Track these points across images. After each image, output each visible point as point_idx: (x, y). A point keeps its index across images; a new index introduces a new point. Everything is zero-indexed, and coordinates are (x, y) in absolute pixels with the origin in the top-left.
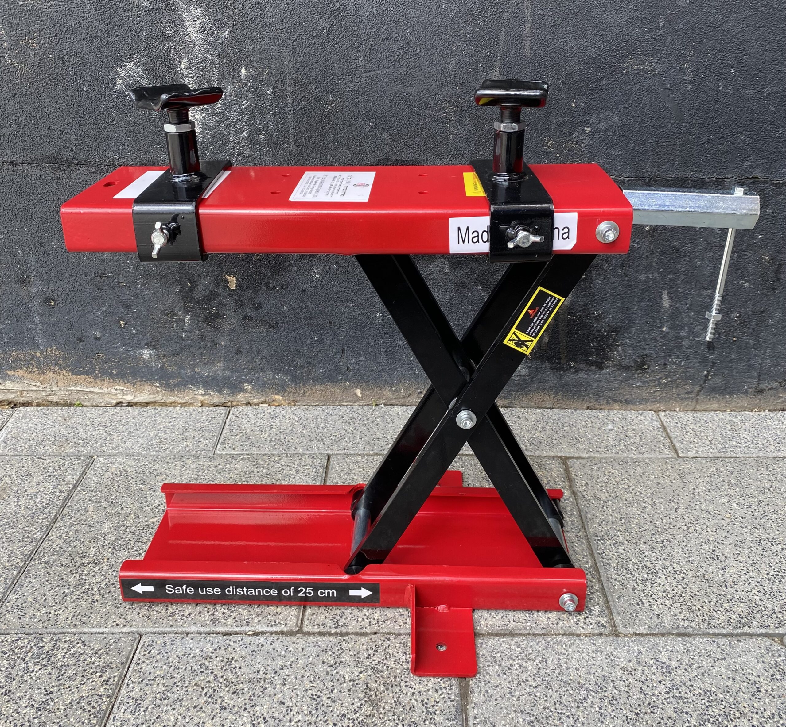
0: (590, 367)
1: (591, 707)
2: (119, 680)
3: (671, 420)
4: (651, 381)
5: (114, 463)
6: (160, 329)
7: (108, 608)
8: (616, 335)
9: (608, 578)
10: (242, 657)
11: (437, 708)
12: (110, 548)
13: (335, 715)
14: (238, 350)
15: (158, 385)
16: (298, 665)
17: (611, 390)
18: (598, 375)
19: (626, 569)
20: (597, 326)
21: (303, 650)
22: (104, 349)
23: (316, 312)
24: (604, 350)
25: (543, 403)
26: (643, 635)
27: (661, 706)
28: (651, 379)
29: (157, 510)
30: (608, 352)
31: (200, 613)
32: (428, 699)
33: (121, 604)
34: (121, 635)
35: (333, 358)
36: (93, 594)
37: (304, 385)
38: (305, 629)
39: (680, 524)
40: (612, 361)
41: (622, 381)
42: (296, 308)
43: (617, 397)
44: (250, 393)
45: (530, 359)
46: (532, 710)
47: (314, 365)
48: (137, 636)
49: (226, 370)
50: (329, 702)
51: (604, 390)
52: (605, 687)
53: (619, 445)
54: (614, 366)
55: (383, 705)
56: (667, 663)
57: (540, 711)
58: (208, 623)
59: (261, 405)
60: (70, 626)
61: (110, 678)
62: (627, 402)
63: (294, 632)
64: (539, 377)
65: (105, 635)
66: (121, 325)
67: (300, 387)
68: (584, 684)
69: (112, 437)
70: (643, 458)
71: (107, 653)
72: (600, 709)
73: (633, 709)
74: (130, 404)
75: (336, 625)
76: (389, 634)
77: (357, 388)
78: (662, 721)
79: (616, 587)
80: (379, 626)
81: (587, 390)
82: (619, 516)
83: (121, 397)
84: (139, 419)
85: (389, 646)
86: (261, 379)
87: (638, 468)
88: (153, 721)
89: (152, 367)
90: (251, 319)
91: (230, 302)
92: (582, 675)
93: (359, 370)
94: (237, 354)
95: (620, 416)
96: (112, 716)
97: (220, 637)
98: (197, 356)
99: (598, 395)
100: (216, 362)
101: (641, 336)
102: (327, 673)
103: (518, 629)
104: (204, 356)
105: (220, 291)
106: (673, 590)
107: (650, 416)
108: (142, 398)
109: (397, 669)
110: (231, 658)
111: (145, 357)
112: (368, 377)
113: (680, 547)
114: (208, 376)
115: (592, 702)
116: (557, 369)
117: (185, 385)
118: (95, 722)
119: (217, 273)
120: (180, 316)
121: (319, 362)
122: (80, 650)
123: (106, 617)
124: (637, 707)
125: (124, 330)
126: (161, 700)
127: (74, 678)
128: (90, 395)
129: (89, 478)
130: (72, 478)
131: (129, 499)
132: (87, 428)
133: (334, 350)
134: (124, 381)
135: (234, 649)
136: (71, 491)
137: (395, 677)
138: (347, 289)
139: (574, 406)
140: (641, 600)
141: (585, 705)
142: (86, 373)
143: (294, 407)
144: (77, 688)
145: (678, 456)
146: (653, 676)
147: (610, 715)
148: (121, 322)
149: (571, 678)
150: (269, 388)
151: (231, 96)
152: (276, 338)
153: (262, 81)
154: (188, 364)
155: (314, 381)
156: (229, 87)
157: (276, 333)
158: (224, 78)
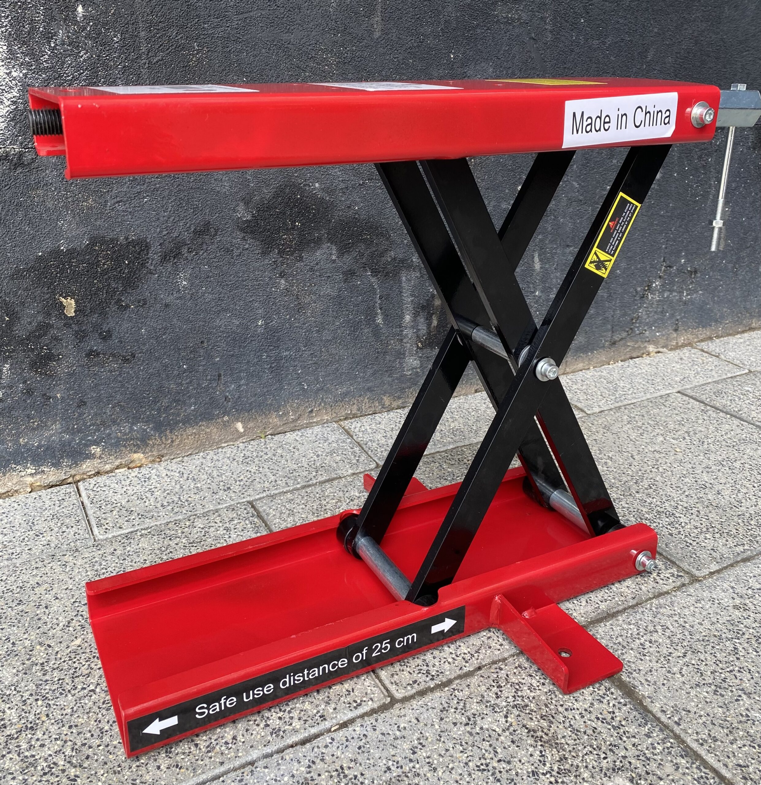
10: (351, 760)
11: (618, 719)
13: (524, 777)
14: (82, 401)
16: (430, 740)
21: (418, 721)
23: (184, 332)
31: (247, 730)
32: (601, 714)
35: (206, 389)
37: (171, 432)
38: (398, 695)
42: (158, 330)
44: (100, 458)
45: (421, 349)
47: (184, 403)
50: (505, 766)
55: (563, 741)
58: (269, 738)
59: (117, 471)
63: (387, 705)
67: (166, 435)
68: (721, 635)
75: (430, 677)
76: (495, 662)
77: (238, 421)
80: (477, 659)
85: (508, 676)
86: (113, 435)
91: (68, 335)
92: (710, 627)
93: (239, 397)
94: (79, 407)
97: (301, 749)
98: (21, 421)
100: (49, 423)
102: (471, 734)
103: (613, 608)
104: (32, 419)
105: (53, 321)
106: (702, 524)
109: (539, 696)
110: (339, 768)
112: (251, 404)
114: (39, 447)
115: (744, 649)
117: (6, 467)
119: (47, 296)
121: (190, 397)
133: (209, 377)
135: (333, 756)
137: (546, 706)
138: (222, 296)
140: (686, 542)
141: (741, 654)
143: (159, 465)
145: (588, 414)
149: (704, 634)
150: (125, 446)
151: (63, 44)
152: (133, 375)
153: (107, 24)
154: (8, 435)
155: (184, 424)
156: (61, 31)
157: (132, 368)
158: (53, 19)
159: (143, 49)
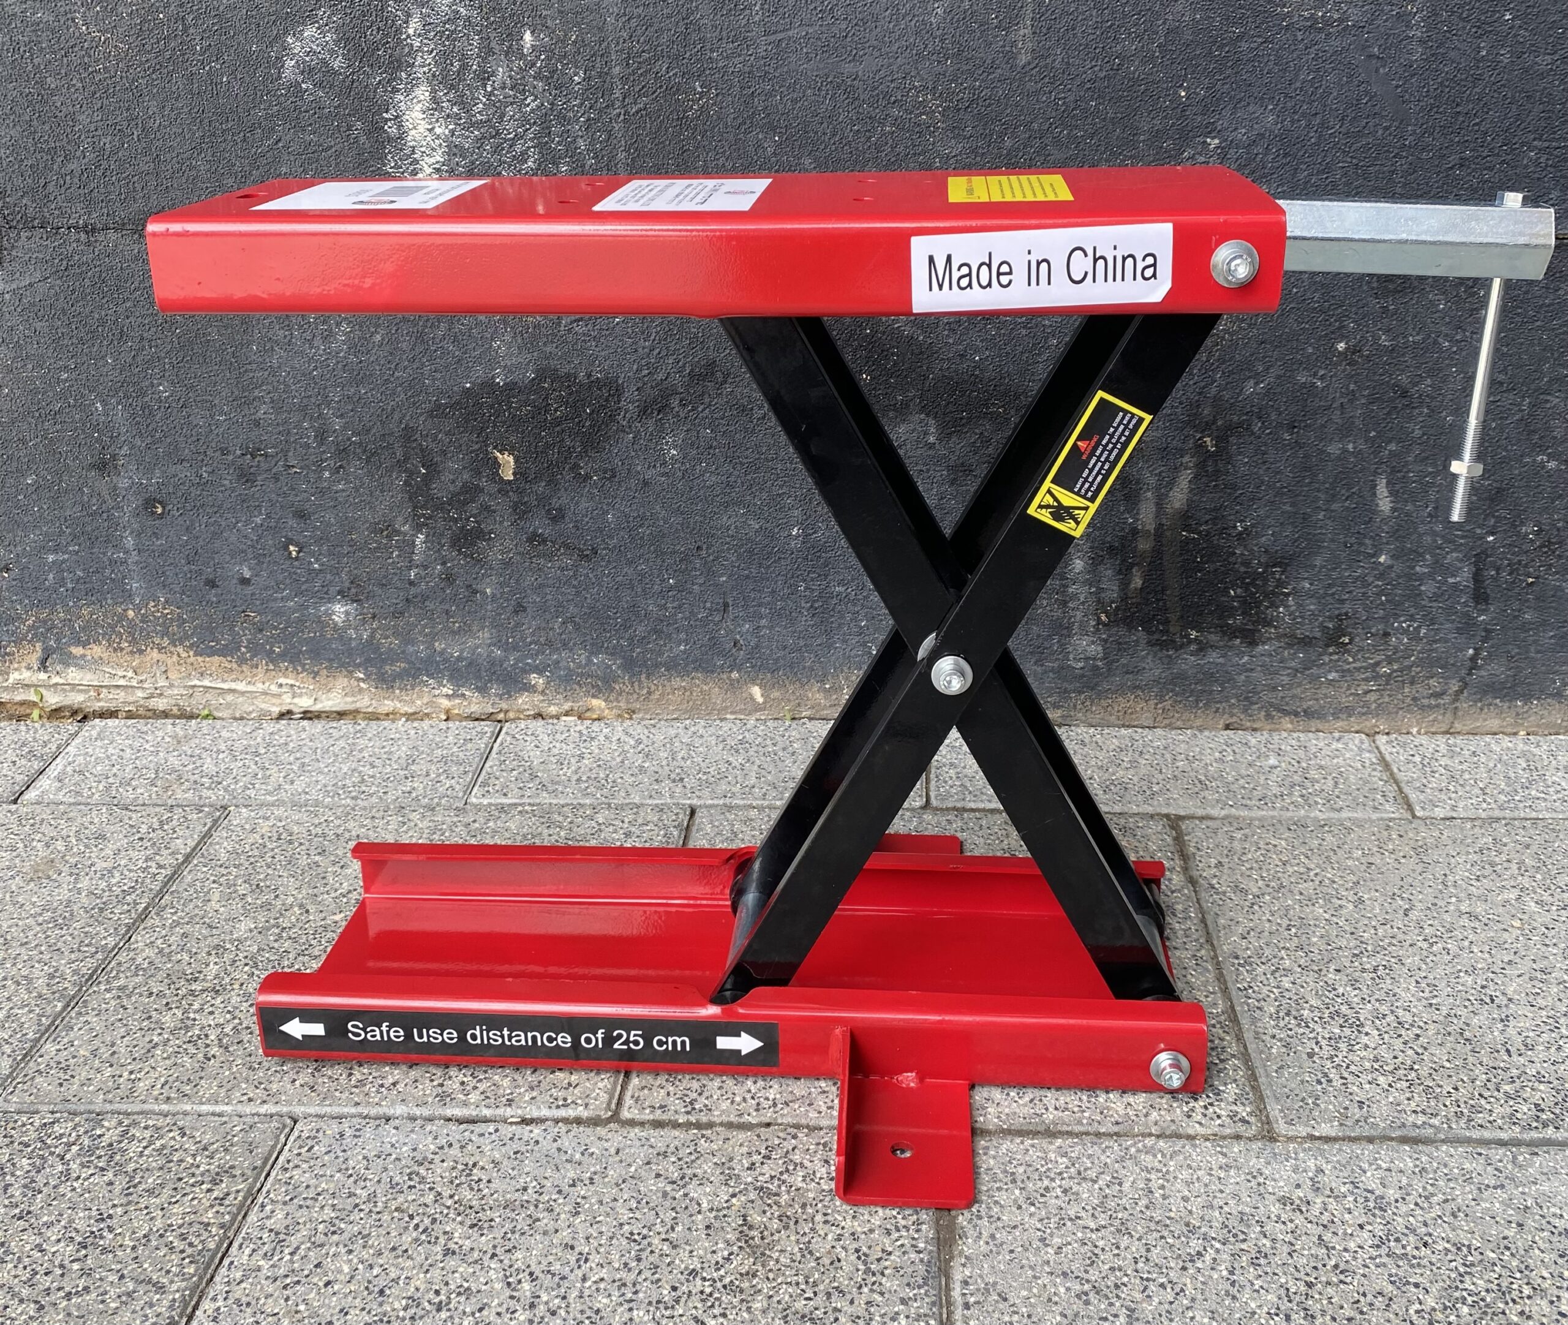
0: (1230, 640)
1: (1212, 1269)
2: (245, 1198)
3: (1402, 751)
4: (1358, 669)
5: (267, 819)
6: (366, 562)
7: (235, 1069)
8: (1283, 573)
9: (1257, 1033)
10: (493, 1161)
11: (887, 1263)
12: (246, 965)
13: (675, 1271)
14: (519, 605)
15: (362, 676)
16: (606, 1180)
17: (1275, 689)
18: (1246, 658)
19: (1296, 1018)
20: (1242, 554)
21: (617, 1153)
22: (258, 603)
23: (670, 527)
24: (1258, 604)
25: (1134, 716)
26: (1327, 1139)
27: (1361, 1271)
28: (1358, 665)
29: (345, 900)
30: (1267, 608)
31: (416, 1081)
32: (870, 1247)
33: (260, 1064)
34: (256, 1119)
35: (705, 622)
36: (207, 1046)
37: (648, 678)
38: (625, 1114)
39: (1412, 937)
40: (1275, 627)
41: (1297, 670)
42: (631, 519)
43: (1287, 704)
44: (543, 693)
45: (1105, 625)
46: (1086, 1272)
47: (669, 636)
48: (288, 1121)
49: (495, 645)
50: (665, 1248)
51: (1259, 688)
52: (1243, 1232)
53: (1290, 794)
54: (1279, 637)
55: (776, 1255)
56: (1377, 1193)
57: (1103, 1275)
58: (430, 1099)
59: (564, 718)
60: (157, 1099)
61: (228, 1194)
62: (1309, 714)
63: (602, 1120)
64: (1123, 661)
65: (224, 1119)
66: (290, 553)
67: (640, 681)
68: (1199, 1228)
69: (268, 773)
70: (1339, 820)
71: (226, 1150)
72: (1232, 1273)
73: (1302, 1275)
74: (308, 715)
75: (689, 1109)
76: (797, 1126)
77: (754, 684)
78: (1362, 1299)
79: (1274, 1051)
80: (776, 1112)
81: (1224, 689)
82: (1285, 923)
83: (289, 700)
84: (321, 742)
85: (793, 1149)
86: (563, 664)
87: (1329, 837)
88: (306, 1272)
89: (351, 638)
90: (544, 541)
91: (502, 505)
92: (1194, 1209)
93: (757, 645)
94: (516, 612)
95: (1294, 742)
96: (226, 1262)
97: (453, 1127)
98: (438, 617)
99: (1248, 700)
100: (475, 628)
101: (1335, 575)
102: (665, 1194)
103: (1064, 1123)
104: (453, 617)
105: (484, 483)
106: (1395, 1057)
107: (1357, 742)
108: (330, 703)
109: (808, 1190)
110: (471, 1163)
111: (337, 619)
112: (777, 660)
113: (1413, 980)
114: (459, 659)
115: (1215, 1260)
116: (1160, 645)
117: (415, 677)
118: (192, 1271)
119: (476, 447)
120: (405, 534)
121: (678, 630)
122: (173, 1143)
123: (229, 1086)
124: (1309, 1271)
125: (296, 563)
126: (326, 1234)
127: (157, 1192)
128: (230, 698)
129: (218, 843)
130: (183, 844)
131: (292, 880)
132: (221, 756)
133: (708, 605)
134: (295, 668)
135: (479, 1147)
136: (179, 866)
137: (804, 1206)
138: (732, 479)
139: (1199, 722)
140: (1326, 1075)
141: (1199, 1264)
142: (223, 652)
143: (628, 723)
144: (162, 1209)
145: (1414, 816)
146: (1347, 1216)
147: (1252, 1284)
148: (292, 548)
149: (1172, 1215)
150: (579, 684)
151: (504, 88)
152: (594, 580)
153: (565, 57)
154: (420, 633)
155: (667, 670)
156: (501, 69)
157: (593, 570)
158: (490, 51)
159: (618, 94)
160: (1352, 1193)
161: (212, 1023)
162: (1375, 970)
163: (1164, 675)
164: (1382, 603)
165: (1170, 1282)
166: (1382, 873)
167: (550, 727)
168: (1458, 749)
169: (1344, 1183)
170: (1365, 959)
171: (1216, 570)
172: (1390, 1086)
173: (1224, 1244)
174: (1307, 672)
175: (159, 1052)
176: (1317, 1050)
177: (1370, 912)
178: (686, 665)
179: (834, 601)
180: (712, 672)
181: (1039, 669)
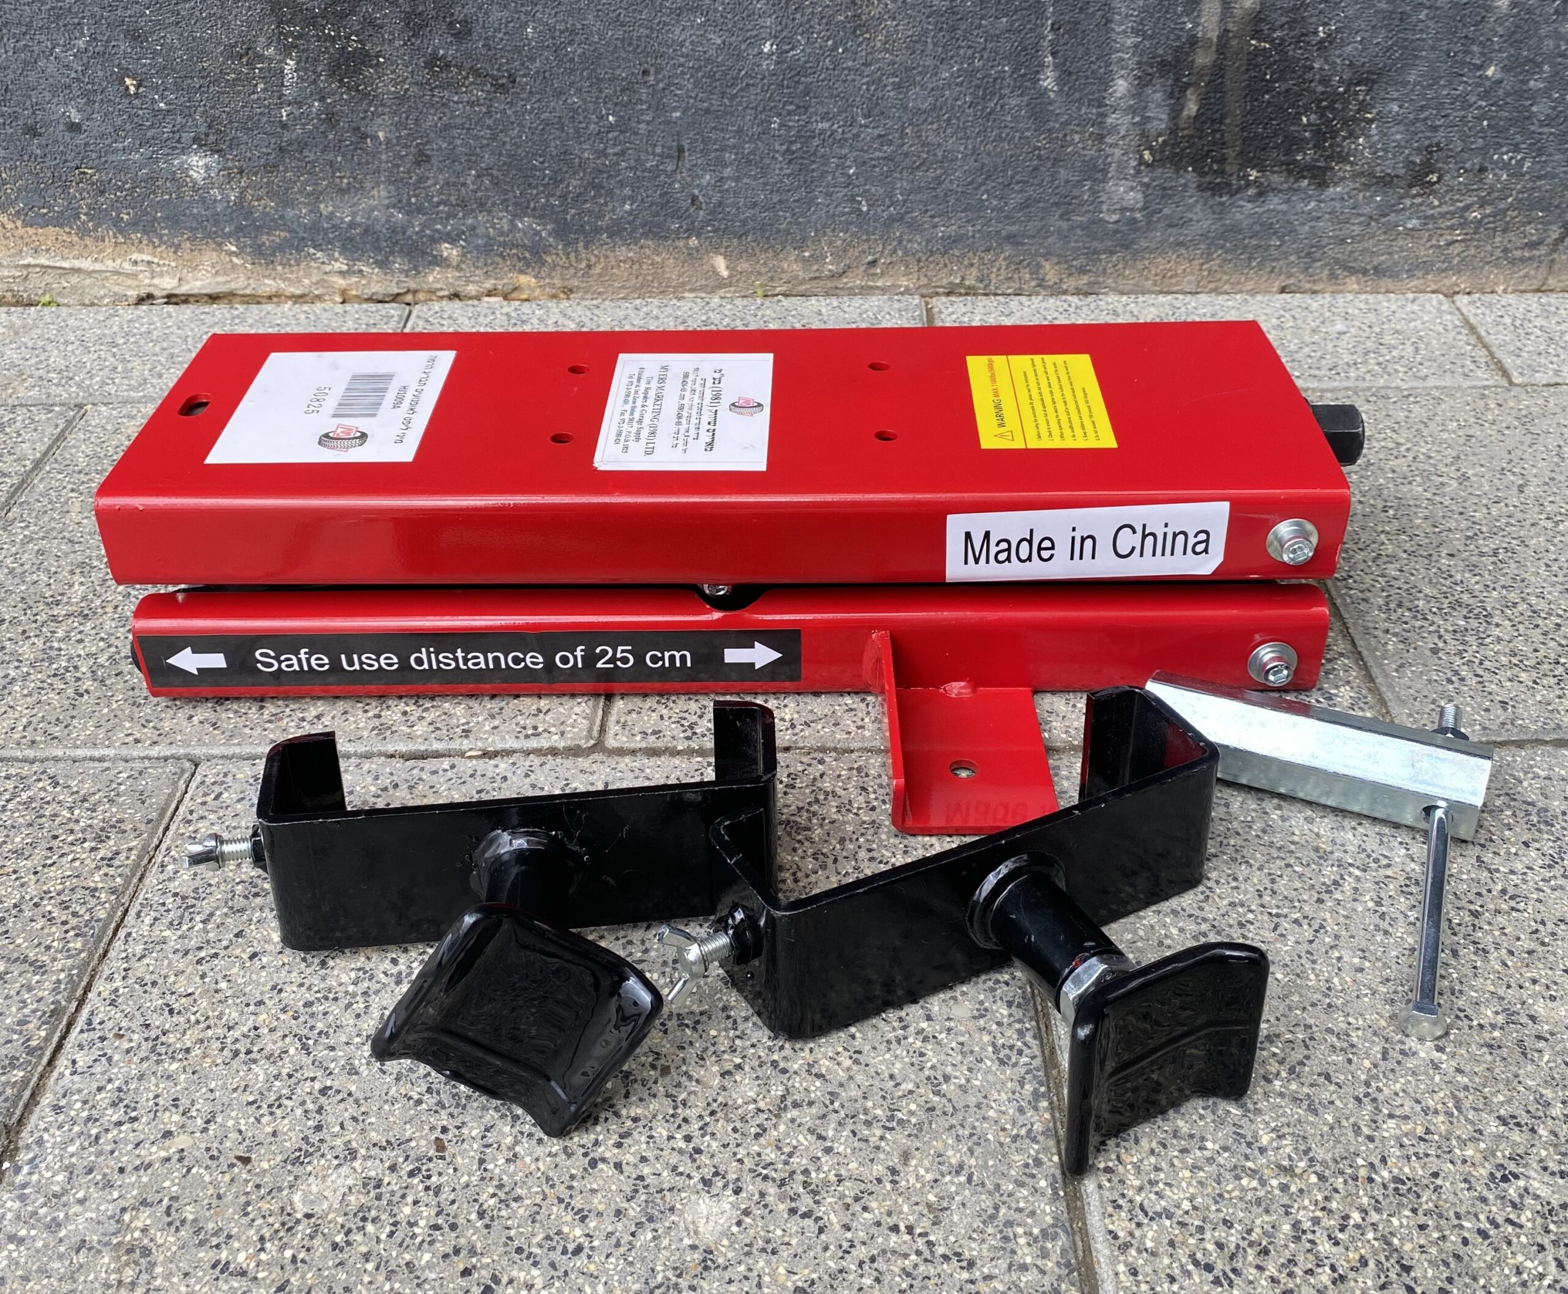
0: (1296, 181)
1: (1355, 900)
2: (140, 858)
3: (1488, 312)
4: (1443, 215)
5: (133, 417)
6: (225, 99)
7: (115, 706)
8: (1368, 92)
9: (1367, 628)
14: (421, 153)
15: (234, 249)
17: (1343, 241)
18: (1313, 204)
19: (1410, 610)
20: (1321, 69)
22: (94, 156)
23: (608, 45)
24: (1334, 133)
25: (1174, 281)
27: (1535, 896)
28: (1445, 209)
30: (1344, 138)
31: (345, 713)
33: (145, 699)
34: (147, 763)
35: (655, 173)
36: (78, 679)
37: (586, 247)
38: (611, 742)
39: (1533, 515)
40: (1352, 163)
41: (1371, 218)
42: (557, 33)
43: (1355, 260)
44: (458, 268)
45: (1148, 165)
46: (1201, 909)
47: (611, 193)
48: (188, 765)
49: (394, 207)
51: (1325, 241)
52: (1386, 857)
53: (1365, 362)
54: (1355, 176)
56: (1540, 805)
57: (1222, 911)
60: (18, 744)
61: (118, 853)
62: (1379, 272)
63: (583, 750)
64: (1167, 211)
65: (106, 765)
66: (127, 88)
67: (576, 251)
68: (1332, 853)
69: (130, 366)
70: (1425, 388)
71: (111, 801)
72: (1379, 904)
73: (1464, 903)
74: (172, 299)
75: (689, 733)
77: (717, 253)
78: (1541, 928)
79: (1390, 647)
80: (795, 735)
81: (1283, 242)
82: (1380, 504)
83: (147, 281)
84: (192, 330)
85: (822, 777)
86: (481, 230)
87: (1415, 408)
88: (225, 943)
89: (215, 201)
90: (448, 66)
91: (392, 19)
92: (1322, 832)
93: (720, 203)
94: (418, 163)
95: (1362, 305)
96: (122, 933)
97: (397, 764)
98: (321, 171)
99: (1310, 256)
100: (368, 185)
101: (1430, 94)
104: (339, 170)
106: (1536, 651)
107: (1435, 303)
108: (199, 283)
111: (195, 175)
112: (744, 222)
113: (1541, 563)
114: (352, 225)
115: (1356, 889)
116: (1213, 189)
117: (299, 250)
118: (79, 945)
120: (271, 60)
121: (621, 184)
122: (43, 795)
123: (109, 726)
124: (1472, 898)
125: (136, 102)
126: (246, 897)
127: (27, 853)
128: (75, 279)
129: (74, 447)
130: (31, 448)
132: (70, 348)
133: (658, 150)
134: (150, 241)
136: (28, 474)
139: (1250, 285)
140: (1456, 673)
141: (1338, 895)
142: (59, 221)
144: (36, 873)
145: (1511, 383)
146: (1507, 833)
147: (1406, 916)
148: (128, 81)
149: (1296, 839)
150: (501, 255)
152: (513, 118)
154: (301, 192)
155: (610, 237)
157: (511, 105)
160: (1509, 806)
161: (82, 653)
162: (1495, 553)
163: (1213, 227)
164: (1482, 130)
165: (1305, 917)
166: (1485, 446)
167: (471, 309)
168: (1553, 309)
169: (1499, 796)
170: (1481, 542)
171: (1288, 91)
172: (1535, 682)
173: (1365, 871)
174: (1383, 220)
175: (17, 688)
176: (1441, 645)
177: (1478, 489)
178: (634, 230)
179: (816, 142)
180: (666, 238)
181: (1064, 225)
